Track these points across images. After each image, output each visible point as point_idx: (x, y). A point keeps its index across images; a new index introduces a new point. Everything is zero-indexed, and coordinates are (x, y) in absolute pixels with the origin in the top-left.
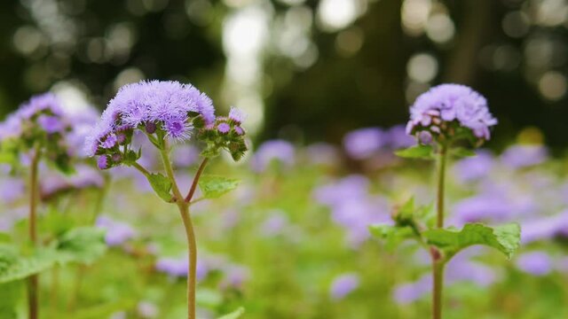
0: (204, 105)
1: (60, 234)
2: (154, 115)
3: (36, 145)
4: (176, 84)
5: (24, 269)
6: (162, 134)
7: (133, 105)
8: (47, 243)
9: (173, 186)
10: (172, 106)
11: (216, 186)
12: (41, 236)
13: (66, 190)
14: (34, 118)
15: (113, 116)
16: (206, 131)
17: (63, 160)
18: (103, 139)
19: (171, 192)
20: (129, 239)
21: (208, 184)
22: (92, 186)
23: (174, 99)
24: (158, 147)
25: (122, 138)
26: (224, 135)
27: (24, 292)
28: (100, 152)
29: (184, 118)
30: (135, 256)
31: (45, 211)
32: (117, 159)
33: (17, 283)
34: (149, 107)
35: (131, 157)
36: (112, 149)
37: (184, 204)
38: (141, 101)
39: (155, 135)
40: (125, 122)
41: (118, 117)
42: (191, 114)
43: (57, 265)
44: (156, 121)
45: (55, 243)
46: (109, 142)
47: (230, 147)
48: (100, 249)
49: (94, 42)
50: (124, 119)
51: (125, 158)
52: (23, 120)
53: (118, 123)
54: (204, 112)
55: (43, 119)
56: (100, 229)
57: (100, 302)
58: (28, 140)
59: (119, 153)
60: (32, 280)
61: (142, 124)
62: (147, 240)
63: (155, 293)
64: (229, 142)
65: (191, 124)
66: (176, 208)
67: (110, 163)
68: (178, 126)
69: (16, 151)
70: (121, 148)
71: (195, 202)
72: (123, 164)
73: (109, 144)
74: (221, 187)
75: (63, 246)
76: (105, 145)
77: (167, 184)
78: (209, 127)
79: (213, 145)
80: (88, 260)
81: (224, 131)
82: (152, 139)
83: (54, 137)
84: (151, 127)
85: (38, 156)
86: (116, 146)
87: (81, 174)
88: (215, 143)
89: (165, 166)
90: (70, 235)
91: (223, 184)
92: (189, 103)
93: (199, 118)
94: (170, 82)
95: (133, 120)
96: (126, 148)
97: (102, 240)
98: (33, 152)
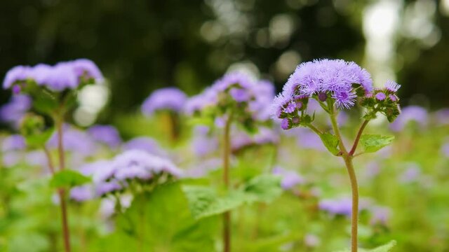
0: (364, 79)
1: (247, 179)
2: (325, 86)
3: (229, 111)
4: (342, 61)
5: (221, 207)
6: (332, 101)
7: (309, 79)
8: (237, 187)
9: (340, 143)
10: (340, 78)
11: (374, 142)
12: (233, 182)
13: (250, 146)
14: (227, 90)
15: (293, 88)
16: (366, 99)
17: (249, 123)
18: (286, 106)
19: (338, 148)
20: (297, 185)
21: (367, 141)
22: (270, 143)
23: (341, 74)
24: (327, 111)
25: (300, 106)
26: (381, 102)
27: (220, 225)
28: (283, 116)
29: (349, 89)
30: (302, 198)
31: (235, 163)
32: (296, 121)
33: (215, 217)
34: (321, 81)
35: (307, 119)
36: (292, 114)
37: (349, 157)
38: (315, 76)
39: (325, 103)
40: (302, 93)
41: (297, 89)
42: (355, 85)
43: (245, 203)
44: (327, 91)
45: (243, 187)
46: (290, 108)
47: (385, 111)
48: (277, 191)
49: (261, 32)
50: (301, 90)
51: (302, 121)
52: (219, 93)
53: (296, 93)
54: (365, 83)
55: (234, 91)
56: (276, 177)
57: (272, 234)
58: (223, 108)
59: (298, 117)
60: (226, 216)
61: (316, 94)
62: (310, 185)
63: (316, 227)
64: (385, 108)
65: (355, 93)
66: (341, 160)
67: (291, 125)
68: (344, 95)
69: (213, 116)
70: (299, 113)
71: (357, 155)
72: (300, 126)
73: (289, 110)
74: (378, 143)
75: (249, 189)
76: (287, 111)
77: (335, 141)
78: (369, 96)
79: (372, 110)
80: (268, 200)
81: (381, 98)
82: (323, 105)
83: (242, 105)
84: (323, 96)
85: (231, 119)
86: (296, 111)
87: (262, 134)
88: (374, 108)
89: (333, 127)
90: (254, 181)
91: (379, 141)
92: (353, 76)
93: (360, 89)
94: (338, 60)
95: (309, 90)
96: (302, 113)
97: (278, 185)
98: (226, 117)
